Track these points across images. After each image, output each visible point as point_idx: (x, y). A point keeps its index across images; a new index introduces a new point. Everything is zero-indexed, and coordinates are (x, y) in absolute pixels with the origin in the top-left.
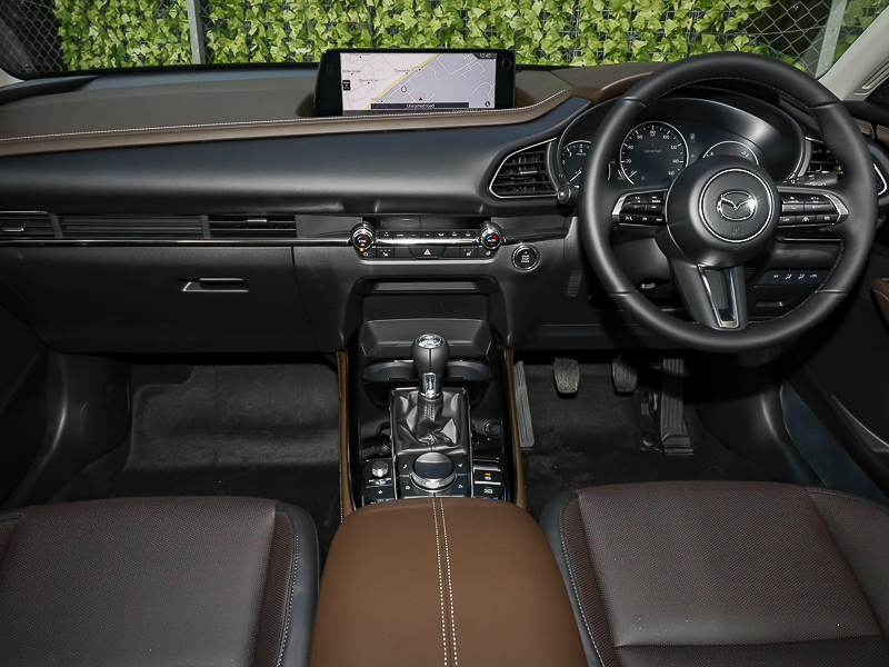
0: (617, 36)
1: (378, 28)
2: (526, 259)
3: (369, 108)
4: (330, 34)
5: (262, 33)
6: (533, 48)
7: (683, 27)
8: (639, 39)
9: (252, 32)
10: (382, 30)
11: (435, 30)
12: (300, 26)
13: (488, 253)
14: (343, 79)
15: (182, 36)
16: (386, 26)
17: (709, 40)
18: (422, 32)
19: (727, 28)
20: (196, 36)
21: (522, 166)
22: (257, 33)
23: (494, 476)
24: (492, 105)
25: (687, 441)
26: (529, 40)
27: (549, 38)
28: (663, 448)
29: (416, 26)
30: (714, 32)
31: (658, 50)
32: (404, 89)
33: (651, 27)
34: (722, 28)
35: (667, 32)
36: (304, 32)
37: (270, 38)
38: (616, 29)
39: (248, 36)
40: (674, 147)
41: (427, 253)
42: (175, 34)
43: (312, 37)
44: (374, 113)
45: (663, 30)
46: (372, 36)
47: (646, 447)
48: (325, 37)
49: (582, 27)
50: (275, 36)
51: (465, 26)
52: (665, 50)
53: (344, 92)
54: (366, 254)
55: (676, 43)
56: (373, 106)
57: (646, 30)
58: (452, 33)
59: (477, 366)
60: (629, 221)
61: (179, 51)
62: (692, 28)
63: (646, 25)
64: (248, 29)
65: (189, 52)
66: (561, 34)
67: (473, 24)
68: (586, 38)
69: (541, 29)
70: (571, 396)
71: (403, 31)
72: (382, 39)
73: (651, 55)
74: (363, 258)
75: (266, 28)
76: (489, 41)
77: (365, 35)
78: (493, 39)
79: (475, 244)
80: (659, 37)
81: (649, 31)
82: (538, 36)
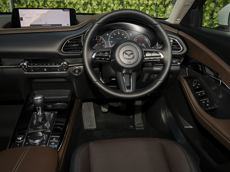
0: (135, 5)
1: (66, 3)
2: (77, 71)
3: (30, 26)
4: (51, 4)
5: (31, 4)
6: (111, 9)
7: (154, 3)
8: (142, 6)
9: (28, 4)
10: (67, 4)
11: (82, 3)
12: (43, 2)
13: (65, 70)
14: (20, 17)
15: (7, 5)
16: (68, 2)
17: (161, 6)
18: (79, 4)
19: (166, 3)
20: (11, 5)
21: (75, 43)
22: (30, 4)
23: (56, 139)
24: (69, 25)
25: (142, 125)
26: (110, 7)
27: (116, 6)
28: (135, 128)
29: (77, 2)
30: (163, 4)
31: (147, 10)
32: (40, 20)
33: (145, 3)
34: (165, 3)
35: (149, 4)
36: (44, 4)
37: (34, 6)
38: (135, 3)
39: (27, 5)
40: (125, 38)
41: (45, 70)
42: (5, 4)
43: (46, 5)
44: (31, 27)
45: (148, 3)
46: (64, 5)
47: (131, 127)
48: (50, 5)
49: (125, 3)
50: (35, 5)
51: (91, 2)
52: (149, 9)
53: (21, 21)
54: (26, 70)
55: (152, 7)
56: (31, 25)
57: (143, 3)
58: (87, 4)
59: (65, 104)
60: (98, 60)
61: (6, 9)
62: (157, 3)
63: (143, 2)
64: (27, 3)
65: (9, 10)
66: (119, 5)
67: (94, 2)
68: (126, 6)
69: (113, 3)
70: (106, 112)
71: (73, 4)
72: (67, 6)
73: (145, 11)
74: (25, 71)
75: (32, 3)
76: (98, 7)
77: (62, 5)
78: (100, 6)
79: (60, 67)
80: (147, 6)
81: (145, 4)
82: (112, 5)
